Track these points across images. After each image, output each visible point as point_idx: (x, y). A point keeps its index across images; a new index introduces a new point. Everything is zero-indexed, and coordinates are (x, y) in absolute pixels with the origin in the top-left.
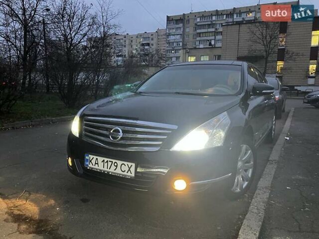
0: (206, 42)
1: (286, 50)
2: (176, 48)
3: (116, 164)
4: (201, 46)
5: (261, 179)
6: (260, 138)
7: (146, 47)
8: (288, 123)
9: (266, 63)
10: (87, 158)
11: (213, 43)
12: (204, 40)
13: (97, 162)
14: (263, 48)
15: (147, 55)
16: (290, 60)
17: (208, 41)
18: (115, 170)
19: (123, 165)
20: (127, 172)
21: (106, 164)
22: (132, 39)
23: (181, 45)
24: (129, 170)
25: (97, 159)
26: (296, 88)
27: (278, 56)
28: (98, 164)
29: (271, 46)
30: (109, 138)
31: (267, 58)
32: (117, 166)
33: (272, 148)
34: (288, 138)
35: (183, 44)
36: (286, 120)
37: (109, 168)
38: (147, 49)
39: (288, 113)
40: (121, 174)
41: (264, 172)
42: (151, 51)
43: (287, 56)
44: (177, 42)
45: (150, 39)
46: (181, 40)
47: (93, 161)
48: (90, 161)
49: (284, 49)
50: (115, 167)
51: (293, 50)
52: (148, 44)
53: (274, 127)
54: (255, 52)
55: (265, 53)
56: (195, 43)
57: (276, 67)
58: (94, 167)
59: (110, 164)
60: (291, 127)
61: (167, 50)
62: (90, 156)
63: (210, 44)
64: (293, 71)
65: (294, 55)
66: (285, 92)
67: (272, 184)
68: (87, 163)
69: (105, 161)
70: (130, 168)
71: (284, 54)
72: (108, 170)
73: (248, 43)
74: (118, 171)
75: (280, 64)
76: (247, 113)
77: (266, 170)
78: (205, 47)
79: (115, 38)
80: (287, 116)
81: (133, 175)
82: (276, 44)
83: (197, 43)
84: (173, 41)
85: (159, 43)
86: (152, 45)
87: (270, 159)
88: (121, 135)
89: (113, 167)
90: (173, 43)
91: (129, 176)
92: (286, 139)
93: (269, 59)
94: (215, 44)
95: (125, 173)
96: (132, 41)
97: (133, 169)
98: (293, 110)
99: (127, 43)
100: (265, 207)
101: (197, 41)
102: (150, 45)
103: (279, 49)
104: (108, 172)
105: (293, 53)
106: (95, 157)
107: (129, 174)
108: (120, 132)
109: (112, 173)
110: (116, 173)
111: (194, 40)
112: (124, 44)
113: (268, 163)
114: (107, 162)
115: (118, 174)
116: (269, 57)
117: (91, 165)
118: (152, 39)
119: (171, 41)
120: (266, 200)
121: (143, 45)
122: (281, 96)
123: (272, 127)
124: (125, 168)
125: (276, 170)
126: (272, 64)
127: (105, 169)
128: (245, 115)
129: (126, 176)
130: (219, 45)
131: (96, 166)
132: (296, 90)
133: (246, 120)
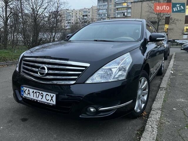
0: (122, 13)
1: (170, 18)
2: (103, 18)
3: (42, 95)
4: (119, 16)
5: (155, 102)
6: (154, 73)
7: (85, 17)
8: (172, 62)
9: (158, 26)
10: (22, 89)
11: (126, 14)
12: (120, 13)
13: (29, 93)
14: (156, 16)
15: (86, 22)
16: (173, 24)
17: (123, 12)
18: (41, 99)
19: (47, 95)
20: (50, 101)
21: (35, 94)
22: (77, 12)
23: (106, 16)
24: (52, 99)
25: (29, 90)
26: (176, 41)
27: (165, 21)
28: (29, 94)
29: (161, 15)
30: (38, 74)
31: (159, 22)
32: (43, 96)
33: (162, 79)
34: (172, 72)
35: (108, 15)
36: (170, 60)
37: (37, 97)
38: (86, 19)
39: (172, 56)
40: (45, 102)
41: (157, 97)
42: (88, 20)
43: (171, 21)
44: (104, 14)
45: (88, 12)
46: (107, 13)
47: (27, 92)
48: (25, 92)
49: (169, 17)
50: (42, 97)
51: (175, 17)
52: (87, 16)
53: (163, 65)
54: (151, 19)
55: (157, 20)
56: (115, 14)
57: (164, 29)
58: (27, 96)
59: (38, 94)
60: (174, 65)
61: (98, 19)
62: (24, 88)
63: (124, 15)
64: (174, 30)
65: (175, 20)
66: (170, 42)
67: (162, 105)
68: (22, 93)
69: (34, 92)
70: (52, 98)
71: (169, 20)
72: (37, 99)
73: (147, 13)
74: (44, 100)
75: (167, 26)
76: (145, 54)
77: (158, 95)
78: (121, 16)
79: (66, 12)
80: (171, 58)
81: (54, 103)
82: (164, 14)
83: (116, 14)
84: (102, 13)
85: (93, 15)
86: (89, 16)
87: (161, 86)
88: (46, 71)
89: (40, 97)
90: (102, 14)
91: (51, 104)
92: (171, 73)
93: (160, 23)
94: (127, 15)
95: (49, 102)
96: (77, 14)
97: (54, 99)
98: (175, 54)
99: (74, 15)
100: (157, 125)
101: (116, 13)
102: (88, 16)
103: (166, 17)
104: (37, 101)
105: (175, 19)
106: (28, 89)
107: (52, 102)
108: (45, 70)
109: (40, 101)
110: (42, 102)
111: (115, 12)
112: (72, 15)
113: (160, 89)
114: (36, 92)
115: (44, 102)
116: (160, 22)
117: (25, 95)
118: (89, 12)
119: (101, 13)
120: (158, 119)
121: (83, 16)
122: (167, 45)
123: (162, 64)
124: (49, 98)
125: (165, 95)
126: (162, 26)
127: (35, 98)
128: (144, 55)
129: (49, 103)
130: (129, 15)
131: (29, 96)
132: (176, 42)
133: (144, 59)
